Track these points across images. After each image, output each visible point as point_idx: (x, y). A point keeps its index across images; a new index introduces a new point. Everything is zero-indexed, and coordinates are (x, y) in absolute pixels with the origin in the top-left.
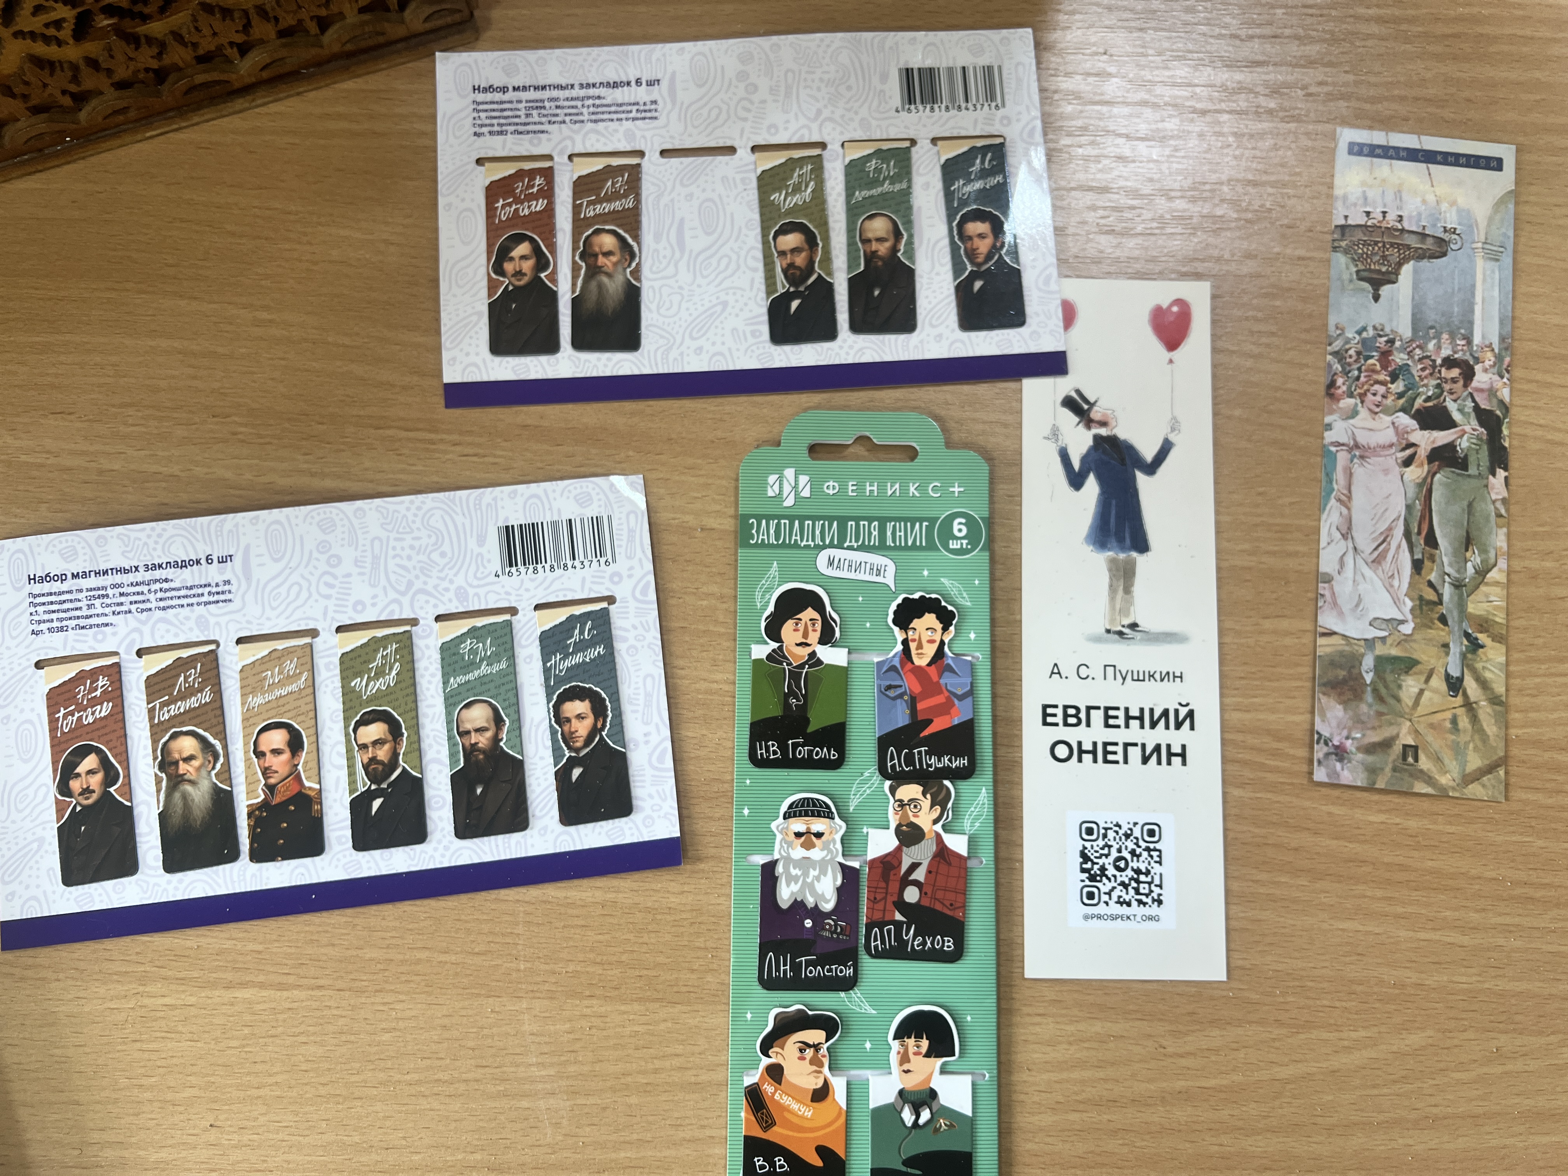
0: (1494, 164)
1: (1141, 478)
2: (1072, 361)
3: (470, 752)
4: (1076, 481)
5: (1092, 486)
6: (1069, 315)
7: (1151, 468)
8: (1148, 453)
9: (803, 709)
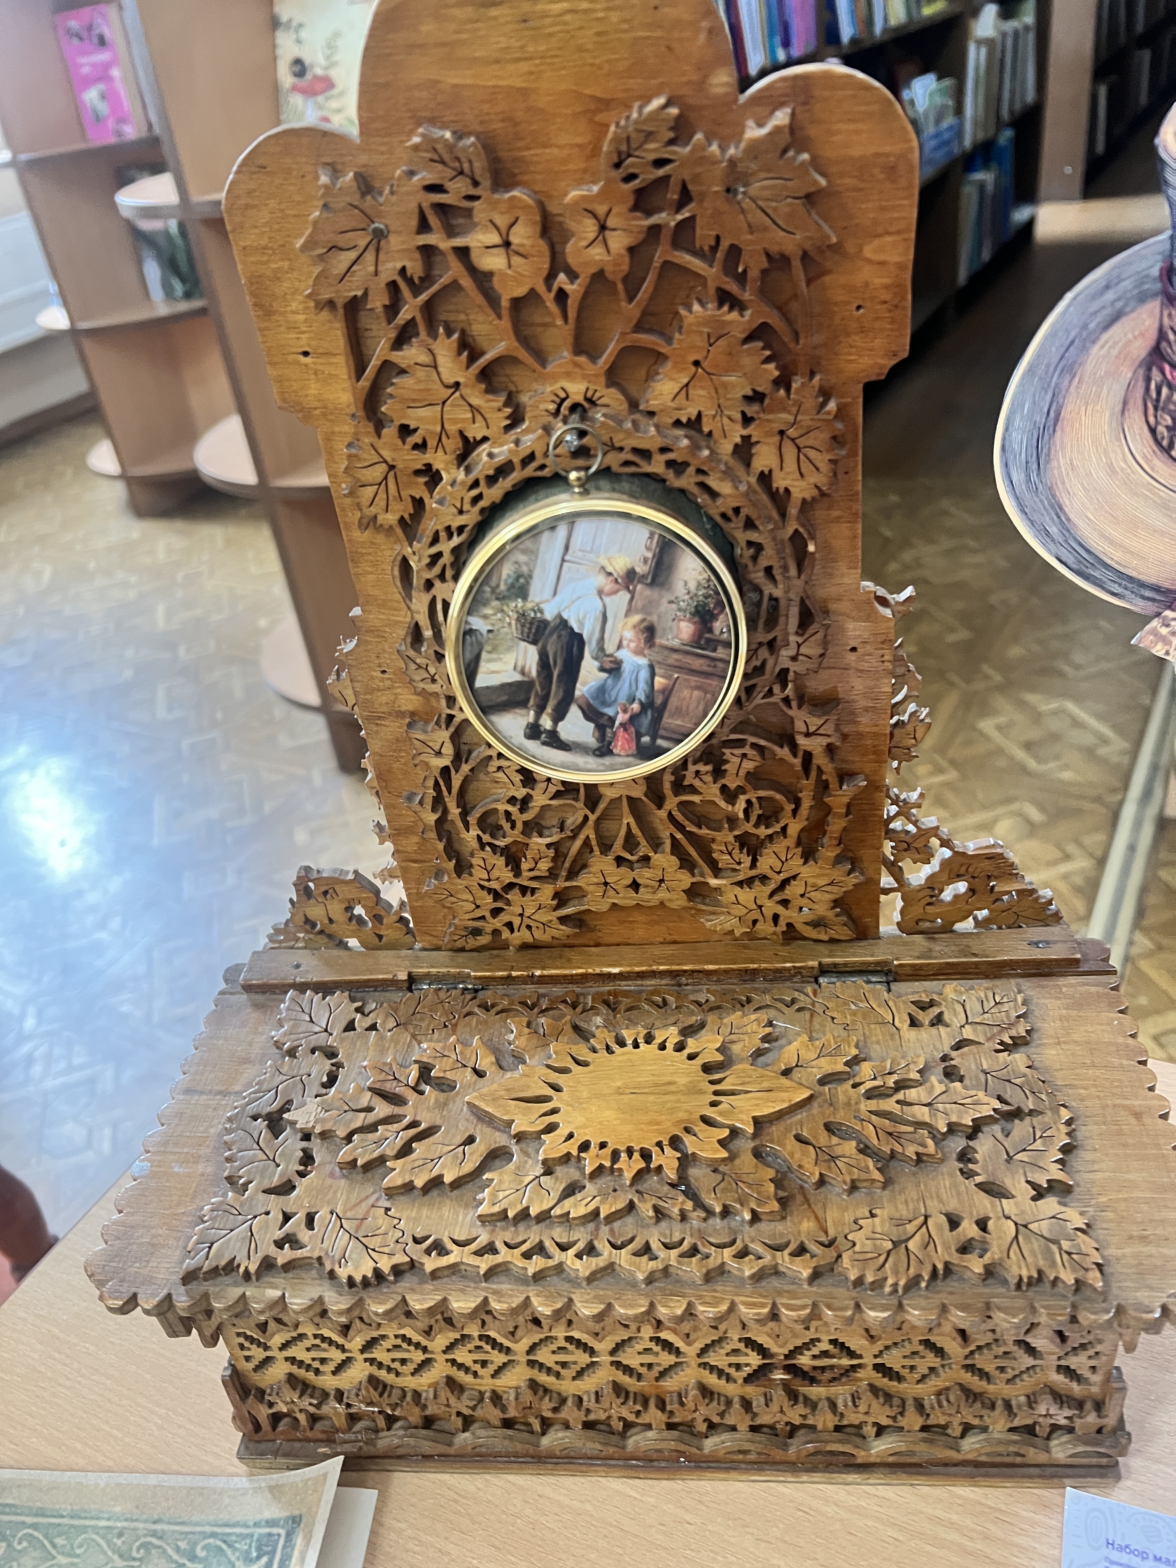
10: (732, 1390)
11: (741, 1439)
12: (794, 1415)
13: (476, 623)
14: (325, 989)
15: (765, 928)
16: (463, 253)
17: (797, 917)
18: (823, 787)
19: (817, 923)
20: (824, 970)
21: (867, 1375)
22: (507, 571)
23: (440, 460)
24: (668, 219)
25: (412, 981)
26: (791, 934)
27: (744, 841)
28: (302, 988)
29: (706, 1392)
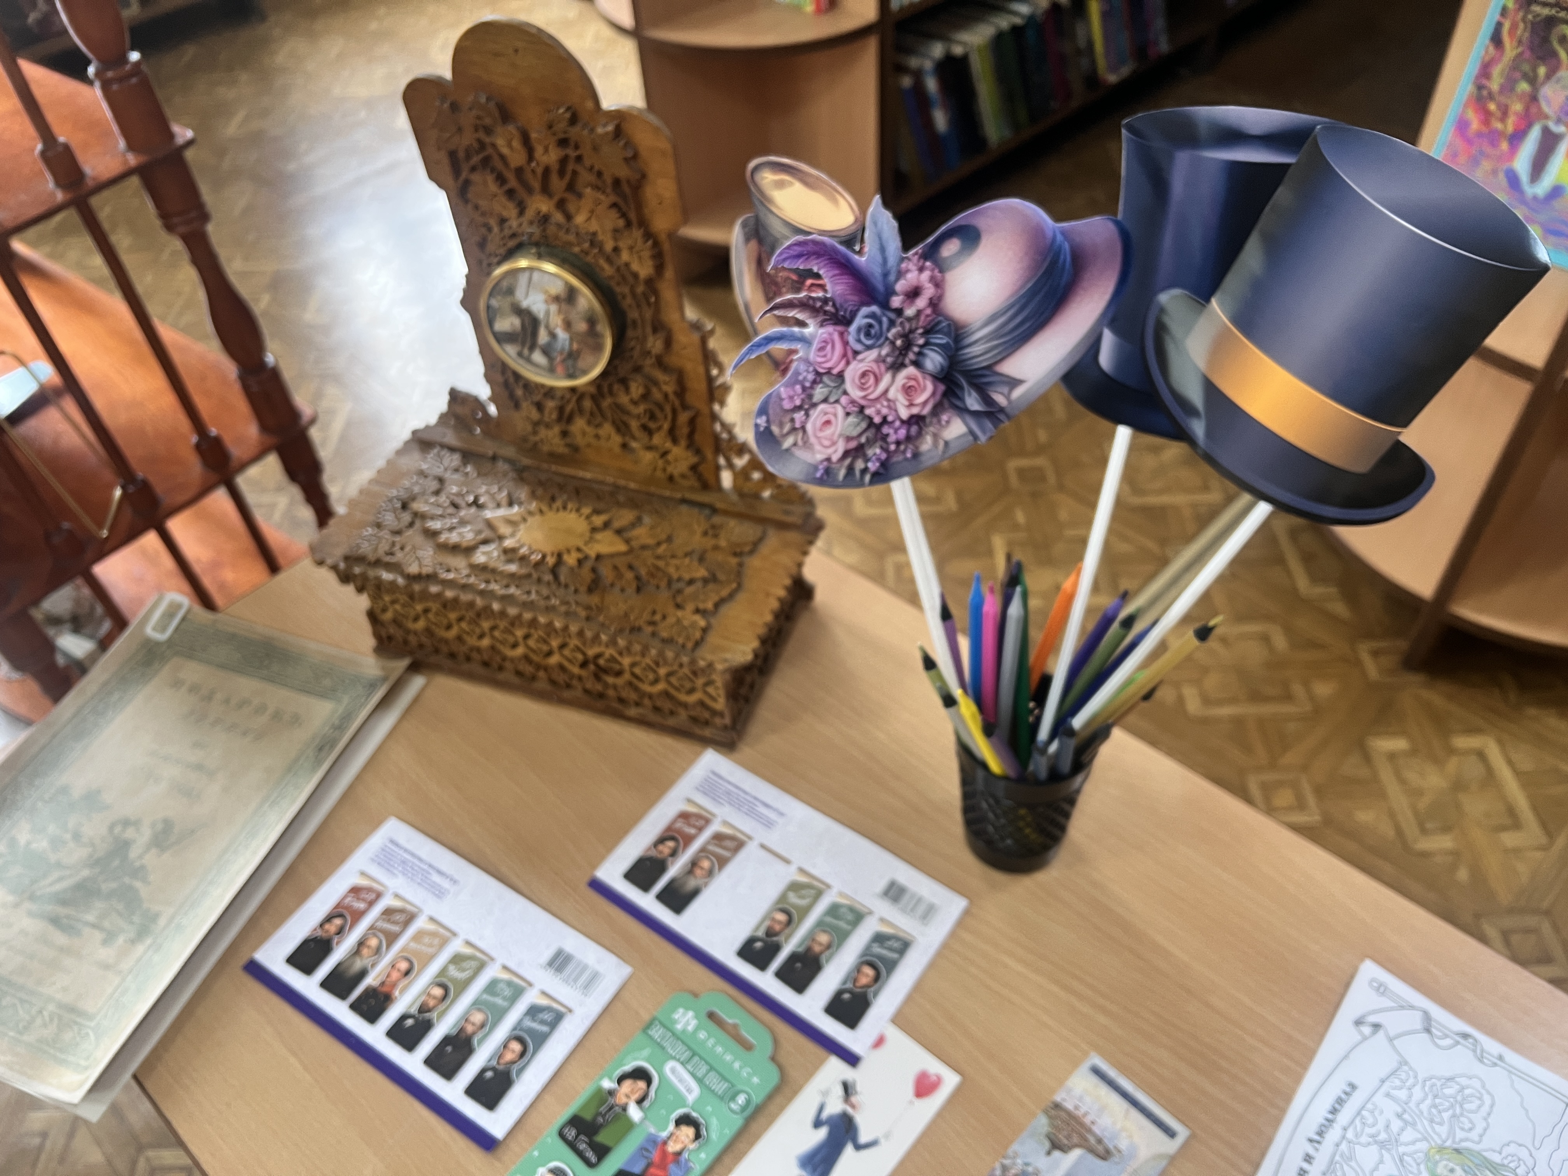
0: (1171, 1133)
1: (849, 1149)
2: (863, 1066)
3: (462, 1030)
4: (818, 1124)
5: (822, 1133)
6: (880, 1042)
7: (858, 1147)
8: (863, 1139)
9: (601, 1126)
10: (576, 670)
11: (578, 693)
12: (599, 687)
13: (494, 303)
14: (452, 449)
15: (659, 474)
16: (494, 145)
17: (672, 469)
18: (674, 412)
19: (683, 476)
20: (684, 501)
21: (627, 676)
22: (505, 284)
23: (493, 222)
24: (573, 154)
25: (494, 458)
26: (671, 478)
27: (644, 428)
28: (443, 446)
29: (562, 668)
